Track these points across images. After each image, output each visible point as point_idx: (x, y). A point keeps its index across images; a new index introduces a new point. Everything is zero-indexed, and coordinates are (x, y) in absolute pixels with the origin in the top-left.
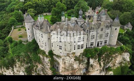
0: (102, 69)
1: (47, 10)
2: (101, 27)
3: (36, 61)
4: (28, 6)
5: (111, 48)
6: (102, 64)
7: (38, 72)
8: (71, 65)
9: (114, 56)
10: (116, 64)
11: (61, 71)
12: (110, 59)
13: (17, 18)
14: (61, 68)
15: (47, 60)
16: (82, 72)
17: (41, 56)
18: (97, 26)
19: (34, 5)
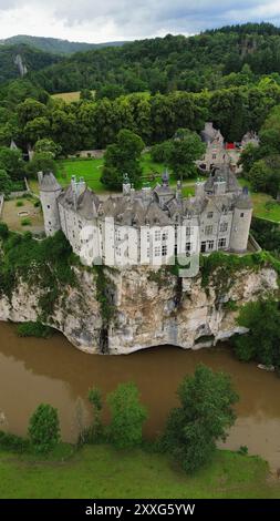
0: (212, 303)
1: (91, 140)
2: (208, 209)
3: (64, 281)
4: (36, 129)
5: (231, 257)
6: (212, 293)
7: (68, 307)
8: (141, 290)
9: (238, 274)
10: (245, 295)
11: (119, 304)
12: (229, 280)
13: (10, 168)
14: (120, 297)
15: (89, 278)
16: (166, 308)
17: (77, 270)
18: (200, 207)
19: (54, 127)
